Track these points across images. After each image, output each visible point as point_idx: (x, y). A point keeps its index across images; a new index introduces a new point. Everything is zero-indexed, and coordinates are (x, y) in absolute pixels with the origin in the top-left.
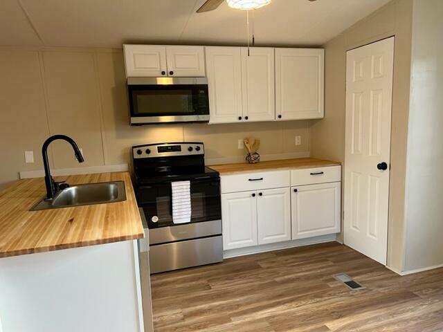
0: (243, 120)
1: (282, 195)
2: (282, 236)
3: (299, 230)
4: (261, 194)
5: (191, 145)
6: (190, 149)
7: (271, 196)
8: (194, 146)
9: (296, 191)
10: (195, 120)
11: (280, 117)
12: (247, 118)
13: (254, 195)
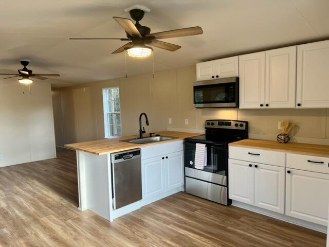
0: (264, 107)
1: (276, 173)
2: (275, 207)
3: (293, 209)
4: (256, 166)
5: (237, 123)
6: (236, 125)
7: (268, 171)
8: (239, 123)
9: (289, 172)
10: (227, 106)
11: (299, 105)
12: (267, 105)
13: (250, 166)
